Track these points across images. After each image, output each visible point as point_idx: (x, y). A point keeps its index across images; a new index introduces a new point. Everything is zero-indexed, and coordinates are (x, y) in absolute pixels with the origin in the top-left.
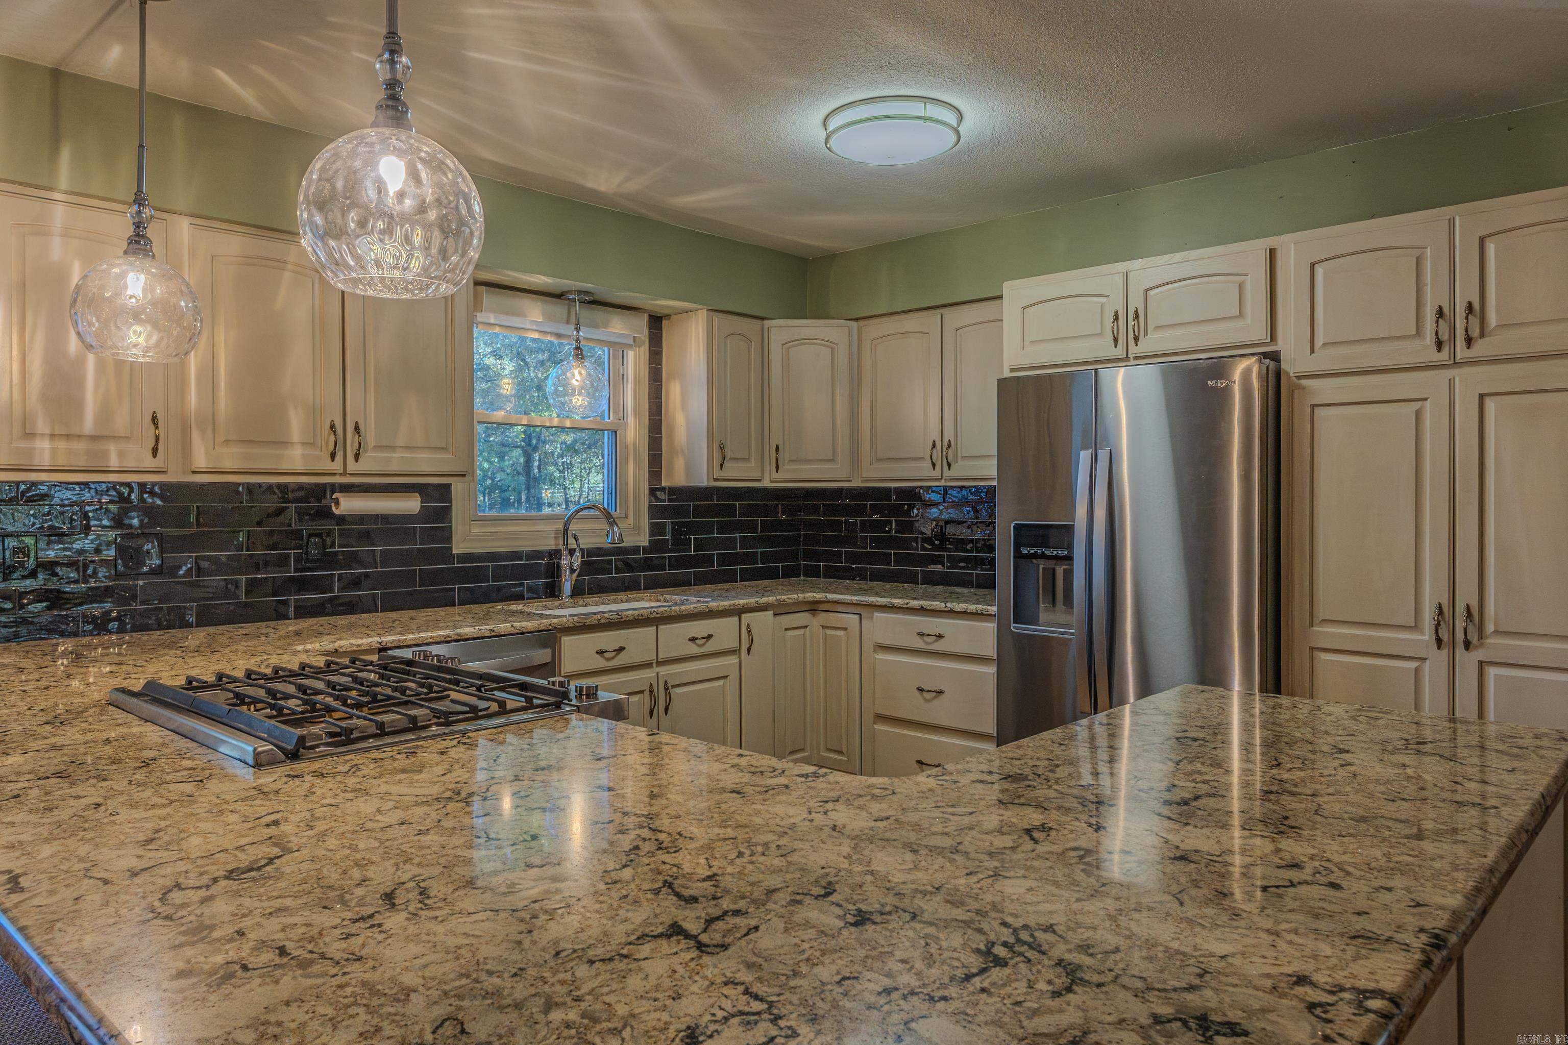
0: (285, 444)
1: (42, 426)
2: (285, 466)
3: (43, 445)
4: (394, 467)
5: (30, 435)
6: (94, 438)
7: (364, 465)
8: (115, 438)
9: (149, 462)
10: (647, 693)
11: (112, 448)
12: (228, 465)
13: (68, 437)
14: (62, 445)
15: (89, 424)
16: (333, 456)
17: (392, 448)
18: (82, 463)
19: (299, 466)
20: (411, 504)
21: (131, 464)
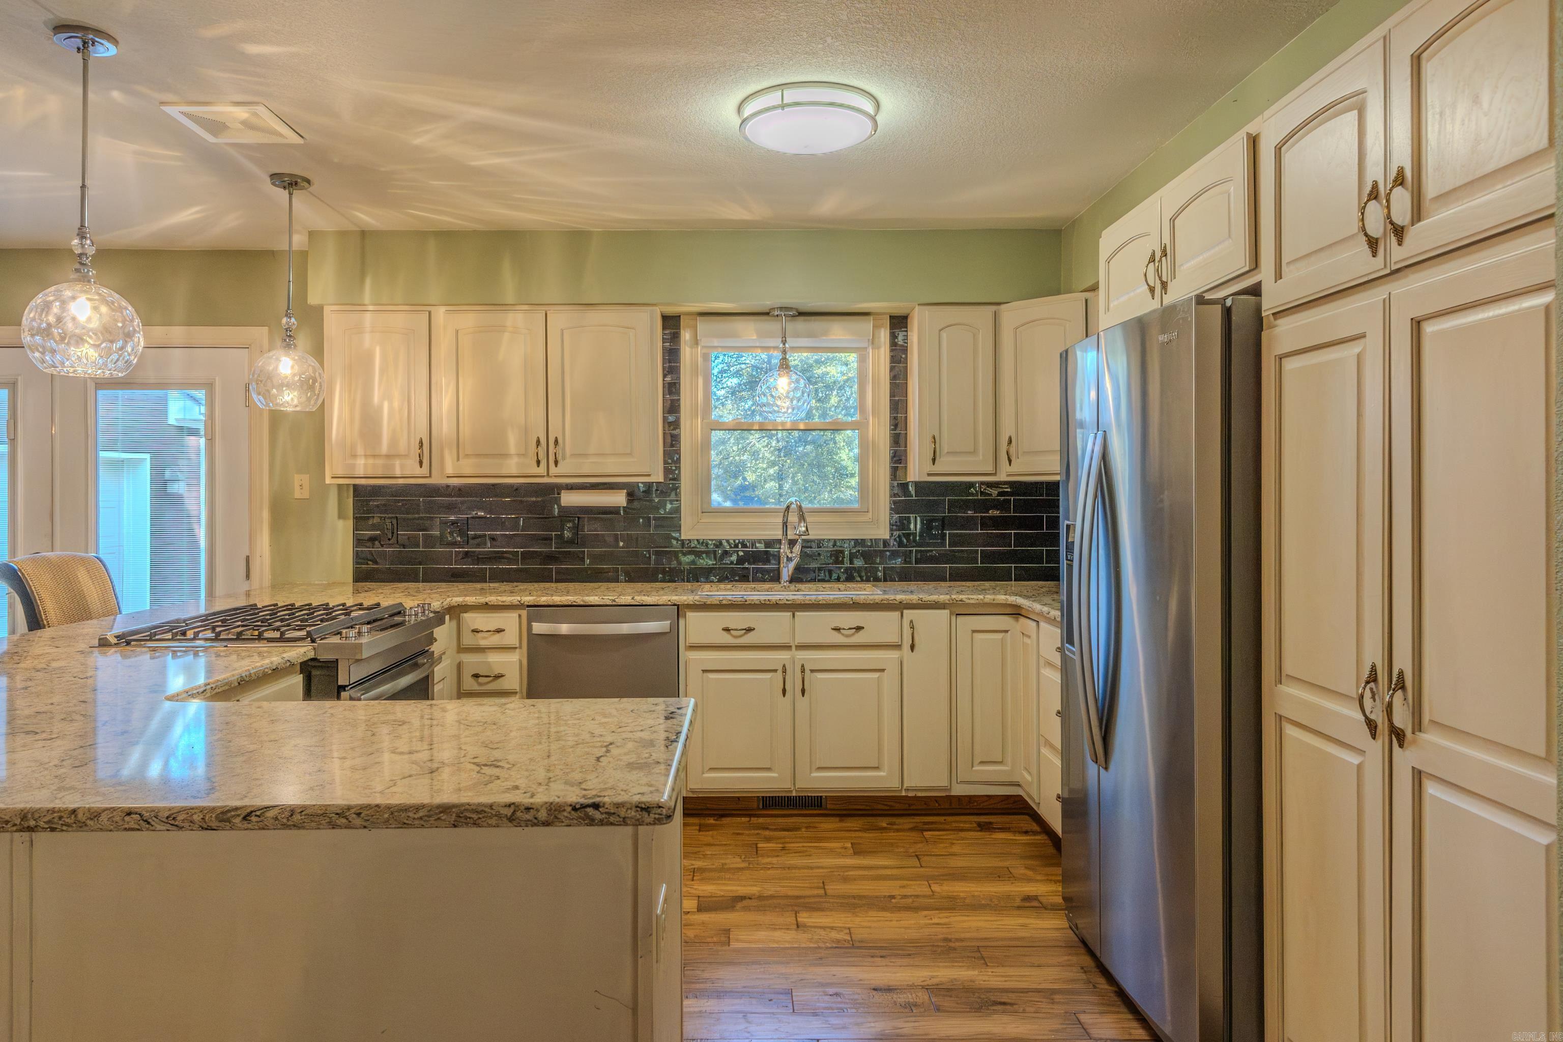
0: (505, 456)
1: (360, 451)
2: (504, 472)
3: (361, 462)
4: (586, 470)
5: (354, 456)
6: (388, 456)
7: (562, 469)
8: (399, 456)
9: (418, 471)
10: (780, 673)
11: (397, 463)
12: (467, 471)
13: (374, 456)
14: (371, 461)
15: (384, 449)
16: (538, 462)
17: (585, 455)
18: (379, 473)
19: (514, 471)
20: (619, 499)
21: (408, 472)
